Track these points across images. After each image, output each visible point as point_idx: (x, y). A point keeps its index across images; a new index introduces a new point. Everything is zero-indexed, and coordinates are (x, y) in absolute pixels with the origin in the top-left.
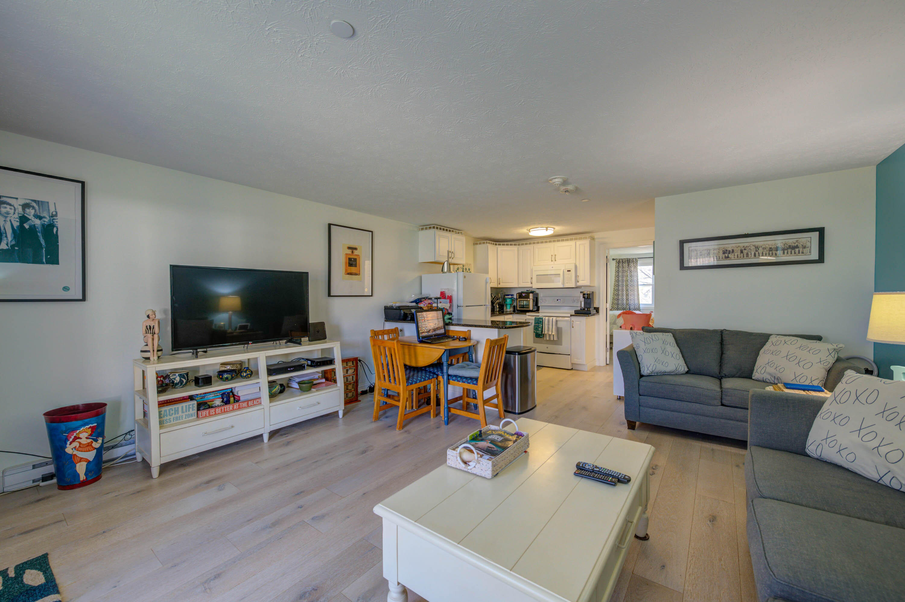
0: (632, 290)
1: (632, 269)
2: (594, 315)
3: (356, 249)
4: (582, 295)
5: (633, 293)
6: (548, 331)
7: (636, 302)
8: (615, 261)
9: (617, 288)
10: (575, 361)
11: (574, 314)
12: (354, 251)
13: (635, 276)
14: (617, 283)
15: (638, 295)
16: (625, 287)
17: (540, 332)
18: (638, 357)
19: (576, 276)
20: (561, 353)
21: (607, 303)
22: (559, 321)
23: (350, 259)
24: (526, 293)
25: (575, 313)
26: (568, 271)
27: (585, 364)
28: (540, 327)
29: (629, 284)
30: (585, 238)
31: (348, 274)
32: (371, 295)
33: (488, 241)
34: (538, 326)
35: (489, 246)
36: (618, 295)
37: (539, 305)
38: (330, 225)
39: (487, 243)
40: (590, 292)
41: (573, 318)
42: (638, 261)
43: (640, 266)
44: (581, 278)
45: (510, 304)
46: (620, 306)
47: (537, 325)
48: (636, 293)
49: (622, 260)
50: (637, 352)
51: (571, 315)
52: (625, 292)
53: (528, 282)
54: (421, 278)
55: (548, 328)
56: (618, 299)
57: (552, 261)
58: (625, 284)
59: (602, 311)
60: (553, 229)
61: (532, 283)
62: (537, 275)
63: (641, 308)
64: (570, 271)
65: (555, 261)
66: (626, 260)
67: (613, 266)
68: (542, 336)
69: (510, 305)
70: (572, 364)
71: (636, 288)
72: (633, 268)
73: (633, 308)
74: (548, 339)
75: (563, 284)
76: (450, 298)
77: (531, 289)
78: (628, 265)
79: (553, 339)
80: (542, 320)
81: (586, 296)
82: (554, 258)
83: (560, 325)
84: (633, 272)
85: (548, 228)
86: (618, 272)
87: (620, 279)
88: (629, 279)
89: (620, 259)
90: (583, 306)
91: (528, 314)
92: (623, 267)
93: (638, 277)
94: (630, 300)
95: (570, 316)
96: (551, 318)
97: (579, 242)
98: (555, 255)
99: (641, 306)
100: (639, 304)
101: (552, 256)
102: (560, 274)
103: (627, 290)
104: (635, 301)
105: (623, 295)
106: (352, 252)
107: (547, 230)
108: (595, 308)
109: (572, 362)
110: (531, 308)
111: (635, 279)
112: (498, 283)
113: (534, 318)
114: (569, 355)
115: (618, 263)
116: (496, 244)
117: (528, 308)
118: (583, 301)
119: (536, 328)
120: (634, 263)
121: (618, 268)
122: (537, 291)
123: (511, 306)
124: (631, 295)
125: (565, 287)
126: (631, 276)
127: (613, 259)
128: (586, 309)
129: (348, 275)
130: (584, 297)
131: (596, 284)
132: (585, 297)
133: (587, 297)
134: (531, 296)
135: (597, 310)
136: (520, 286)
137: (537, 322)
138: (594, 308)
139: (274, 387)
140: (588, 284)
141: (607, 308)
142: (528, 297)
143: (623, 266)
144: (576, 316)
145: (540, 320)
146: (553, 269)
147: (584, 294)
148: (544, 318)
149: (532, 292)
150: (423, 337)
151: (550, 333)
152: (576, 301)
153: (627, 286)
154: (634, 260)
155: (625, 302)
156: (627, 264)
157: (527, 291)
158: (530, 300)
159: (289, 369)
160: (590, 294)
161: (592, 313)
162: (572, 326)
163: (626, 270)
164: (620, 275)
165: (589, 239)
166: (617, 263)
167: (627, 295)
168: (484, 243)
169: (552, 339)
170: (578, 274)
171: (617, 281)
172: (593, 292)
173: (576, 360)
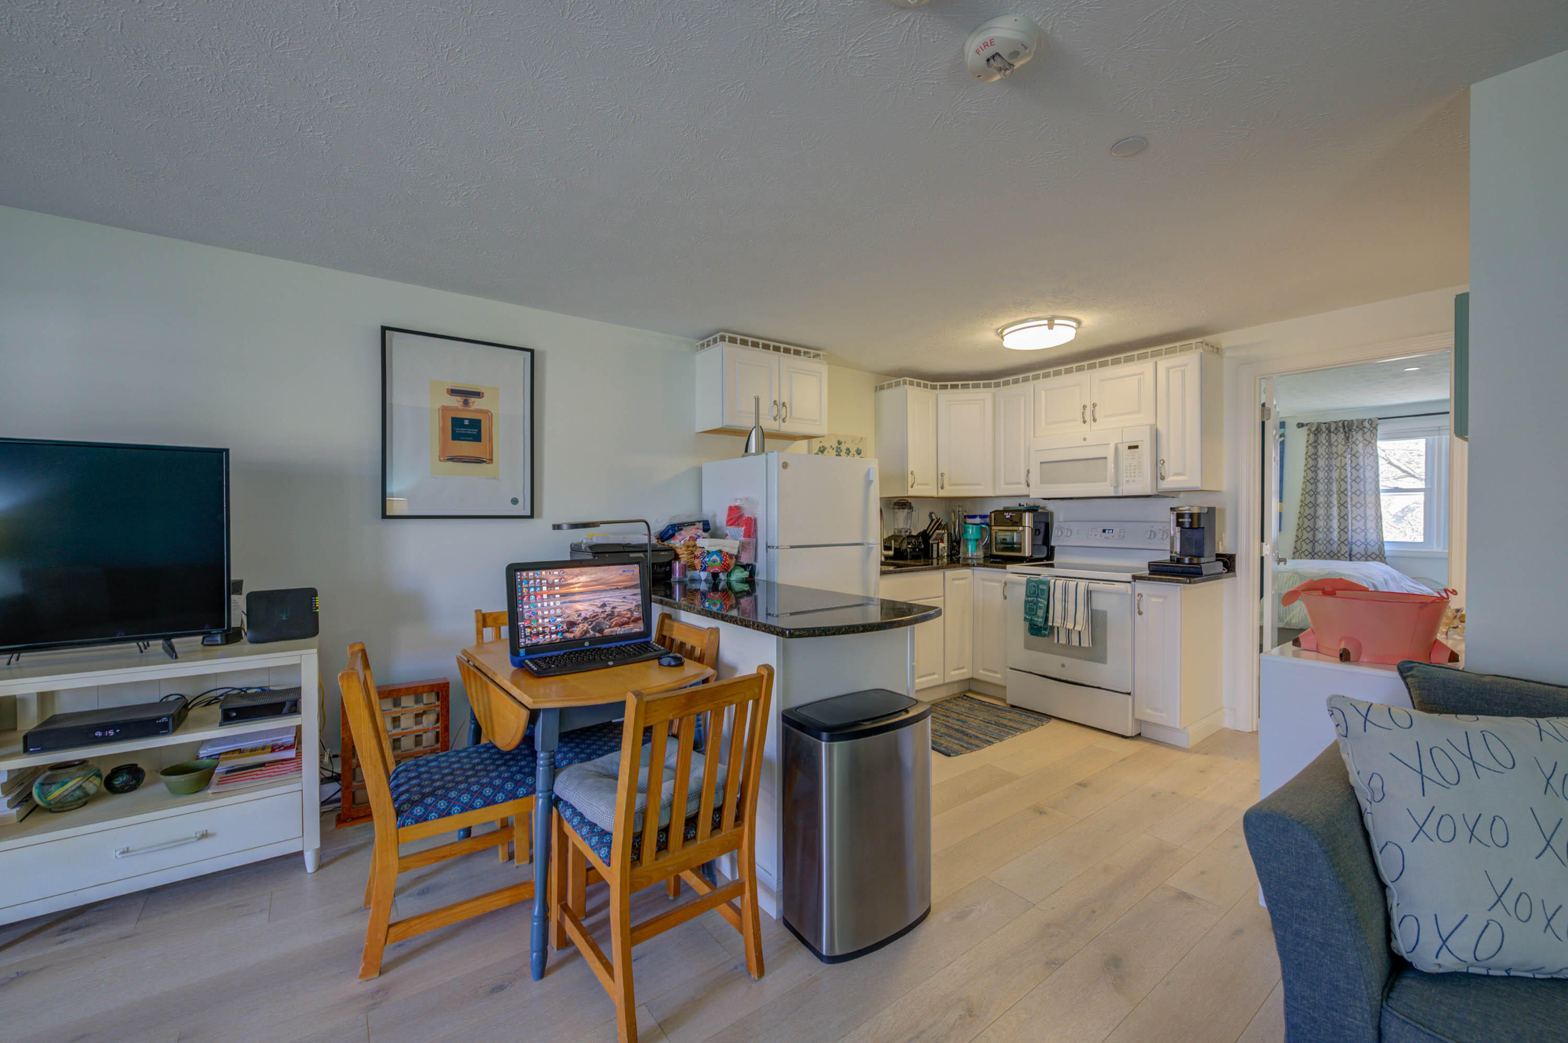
0: (1358, 505)
1: (1360, 447)
2: (1216, 576)
3: (478, 395)
4: (1173, 517)
5: (1361, 512)
6: (1064, 618)
7: (1372, 536)
8: (1305, 428)
9: (1312, 499)
10: (1148, 714)
11: (1146, 573)
12: (472, 400)
13: (1369, 468)
14: (1313, 487)
15: (1379, 518)
16: (1335, 496)
17: (1040, 620)
18: (1376, 850)
19: (1158, 463)
20: (1103, 687)
21: (1262, 540)
22: (1098, 592)
23: (457, 422)
24: (1013, 511)
25: (1152, 572)
26: (1130, 448)
27: (1178, 726)
28: (1041, 608)
29: (1349, 488)
30: (1187, 348)
31: (452, 459)
32: (529, 514)
33: (908, 379)
34: (1036, 603)
35: (908, 391)
36: (1314, 517)
37: (1053, 544)
38: (384, 329)
39: (905, 383)
40: (1201, 508)
41: (1140, 586)
42: (1379, 427)
43: (1383, 439)
44: (1170, 468)
45: (977, 540)
46: (1318, 548)
47: (1032, 602)
48: (1371, 512)
49: (1328, 425)
50: (1368, 819)
51: (1135, 578)
52: (1335, 511)
53: (1020, 483)
54: (699, 471)
55: (1065, 609)
56: (1314, 529)
57: (1084, 422)
58: (1335, 490)
59: (1246, 567)
60: (1074, 324)
61: (1028, 485)
62: (1041, 463)
63: (1386, 554)
64: (1136, 447)
65: (1095, 420)
66: (1340, 424)
67: (1298, 442)
68: (1047, 633)
69: (974, 543)
70: (1139, 722)
71: (1370, 499)
72: (1361, 445)
73: (1363, 553)
74: (1063, 640)
75: (1116, 487)
76: (750, 526)
77: (1024, 502)
78: (1347, 438)
79: (1078, 644)
80: (1045, 587)
81: (1187, 520)
82: (1089, 414)
83: (1099, 603)
84: (1361, 458)
85: (1056, 321)
86: (1313, 456)
87: (1321, 475)
88: (1349, 475)
89: (1319, 424)
90: (1177, 549)
91: (1010, 567)
92: (1330, 444)
93: (1378, 469)
94: (1353, 531)
95: (1130, 579)
96: (1072, 584)
97: (1163, 363)
98: (1094, 405)
99: (1387, 548)
100: (1383, 543)
101: (1085, 407)
102: (1106, 458)
103: (1342, 505)
104: (1369, 534)
105: (1328, 517)
106: (466, 403)
107: (1051, 326)
108: (1219, 557)
109: (1137, 716)
110: (1027, 552)
111: (1369, 474)
112: (940, 486)
113: (1024, 579)
114: (1129, 694)
115: (1316, 435)
116: (934, 388)
117: (1019, 550)
118: (1178, 535)
119: (1031, 609)
120: (1364, 433)
121: (1316, 447)
122: (1051, 506)
123: (977, 547)
124: (1355, 518)
125: (1120, 494)
126: (1356, 468)
127: (1300, 425)
128: (1187, 560)
129: (450, 463)
130: (1179, 524)
131: (1225, 485)
132: (1183, 523)
133: (1191, 523)
134: (1028, 518)
135: (1228, 563)
136: (998, 493)
137: (1034, 593)
138: (1218, 555)
139: (54, 783)
140: (1196, 483)
141: (1262, 558)
142: (1018, 522)
143: (1329, 441)
144: (1154, 580)
145: (1041, 586)
146: (1088, 442)
147: (1180, 516)
148: (1052, 581)
149: (1033, 510)
150: (531, 649)
151: (1070, 625)
152: (1159, 536)
153: (1342, 492)
154: (1366, 424)
155: (1335, 536)
156: (1343, 436)
157: (1020, 505)
158: (1024, 530)
159: (99, 734)
160: (1199, 514)
161: (1204, 573)
162: (1137, 610)
163: (1340, 453)
164: (1319, 466)
165: (1201, 350)
166: (1312, 435)
167: (1343, 517)
168: (897, 384)
169: (1075, 642)
170: (1163, 455)
171: (1312, 481)
172: (1211, 511)
173: (1149, 711)
